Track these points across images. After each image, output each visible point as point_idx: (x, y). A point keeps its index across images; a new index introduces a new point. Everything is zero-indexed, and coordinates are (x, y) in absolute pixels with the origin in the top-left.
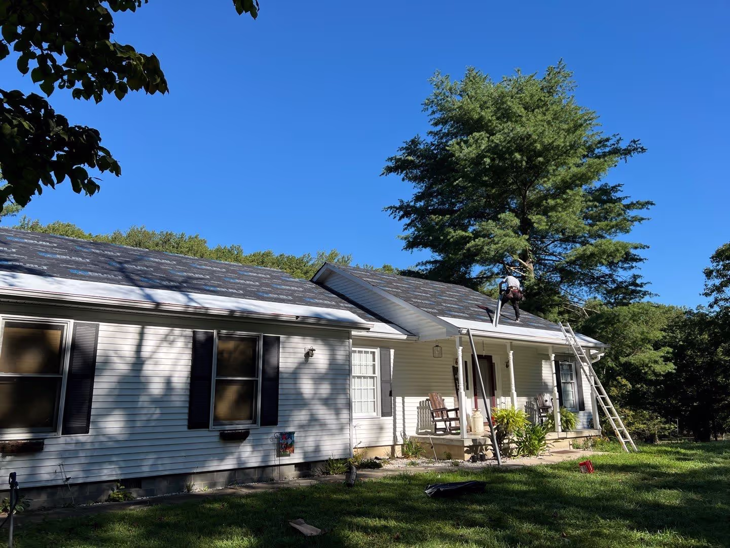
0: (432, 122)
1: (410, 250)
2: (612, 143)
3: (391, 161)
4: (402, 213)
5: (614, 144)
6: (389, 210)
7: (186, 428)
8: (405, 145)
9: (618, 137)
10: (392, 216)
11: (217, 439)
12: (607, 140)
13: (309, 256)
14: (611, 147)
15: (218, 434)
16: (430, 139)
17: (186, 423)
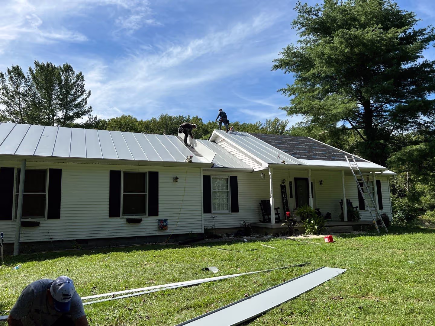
0: (299, 35)
1: (291, 116)
2: (428, 32)
3: (276, 61)
4: (289, 93)
5: (430, 32)
6: (281, 91)
7: (108, 217)
8: (283, 51)
9: (431, 27)
10: (284, 95)
11: (125, 222)
12: (425, 30)
13: (260, 123)
14: (428, 34)
15: (125, 220)
16: (299, 45)
17: (108, 214)
